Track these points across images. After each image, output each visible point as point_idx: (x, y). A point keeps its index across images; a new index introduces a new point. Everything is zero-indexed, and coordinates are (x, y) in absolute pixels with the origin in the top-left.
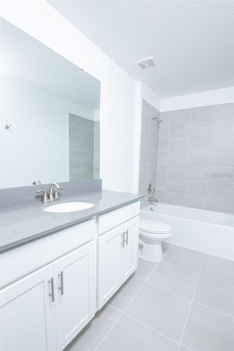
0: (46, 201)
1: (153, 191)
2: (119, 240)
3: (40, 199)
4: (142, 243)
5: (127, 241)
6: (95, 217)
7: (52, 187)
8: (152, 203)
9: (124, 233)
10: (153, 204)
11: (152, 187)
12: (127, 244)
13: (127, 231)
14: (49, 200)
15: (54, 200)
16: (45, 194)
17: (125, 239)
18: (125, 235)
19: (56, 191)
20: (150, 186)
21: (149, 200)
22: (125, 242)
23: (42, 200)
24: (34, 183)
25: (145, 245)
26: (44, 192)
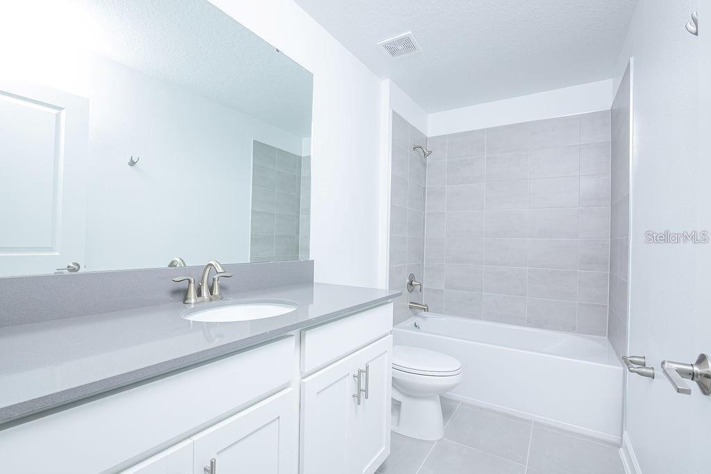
0: (193, 301)
1: (418, 288)
2: (349, 386)
3: (181, 297)
4: (399, 397)
5: (366, 391)
6: (296, 332)
7: (208, 270)
8: (416, 314)
9: (360, 372)
10: (419, 316)
11: (416, 279)
12: (367, 397)
13: (367, 367)
14: (200, 299)
15: (211, 300)
16: (192, 285)
17: (363, 387)
18: (362, 376)
19: (216, 279)
20: (412, 278)
21: (411, 307)
22: (361, 393)
23: (185, 299)
24: (172, 264)
25: (406, 402)
26: (190, 282)
